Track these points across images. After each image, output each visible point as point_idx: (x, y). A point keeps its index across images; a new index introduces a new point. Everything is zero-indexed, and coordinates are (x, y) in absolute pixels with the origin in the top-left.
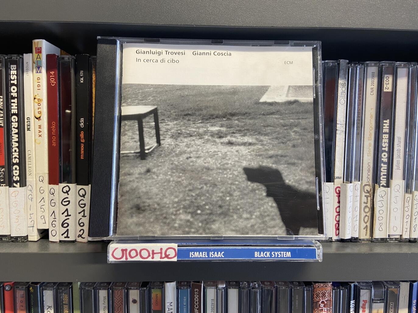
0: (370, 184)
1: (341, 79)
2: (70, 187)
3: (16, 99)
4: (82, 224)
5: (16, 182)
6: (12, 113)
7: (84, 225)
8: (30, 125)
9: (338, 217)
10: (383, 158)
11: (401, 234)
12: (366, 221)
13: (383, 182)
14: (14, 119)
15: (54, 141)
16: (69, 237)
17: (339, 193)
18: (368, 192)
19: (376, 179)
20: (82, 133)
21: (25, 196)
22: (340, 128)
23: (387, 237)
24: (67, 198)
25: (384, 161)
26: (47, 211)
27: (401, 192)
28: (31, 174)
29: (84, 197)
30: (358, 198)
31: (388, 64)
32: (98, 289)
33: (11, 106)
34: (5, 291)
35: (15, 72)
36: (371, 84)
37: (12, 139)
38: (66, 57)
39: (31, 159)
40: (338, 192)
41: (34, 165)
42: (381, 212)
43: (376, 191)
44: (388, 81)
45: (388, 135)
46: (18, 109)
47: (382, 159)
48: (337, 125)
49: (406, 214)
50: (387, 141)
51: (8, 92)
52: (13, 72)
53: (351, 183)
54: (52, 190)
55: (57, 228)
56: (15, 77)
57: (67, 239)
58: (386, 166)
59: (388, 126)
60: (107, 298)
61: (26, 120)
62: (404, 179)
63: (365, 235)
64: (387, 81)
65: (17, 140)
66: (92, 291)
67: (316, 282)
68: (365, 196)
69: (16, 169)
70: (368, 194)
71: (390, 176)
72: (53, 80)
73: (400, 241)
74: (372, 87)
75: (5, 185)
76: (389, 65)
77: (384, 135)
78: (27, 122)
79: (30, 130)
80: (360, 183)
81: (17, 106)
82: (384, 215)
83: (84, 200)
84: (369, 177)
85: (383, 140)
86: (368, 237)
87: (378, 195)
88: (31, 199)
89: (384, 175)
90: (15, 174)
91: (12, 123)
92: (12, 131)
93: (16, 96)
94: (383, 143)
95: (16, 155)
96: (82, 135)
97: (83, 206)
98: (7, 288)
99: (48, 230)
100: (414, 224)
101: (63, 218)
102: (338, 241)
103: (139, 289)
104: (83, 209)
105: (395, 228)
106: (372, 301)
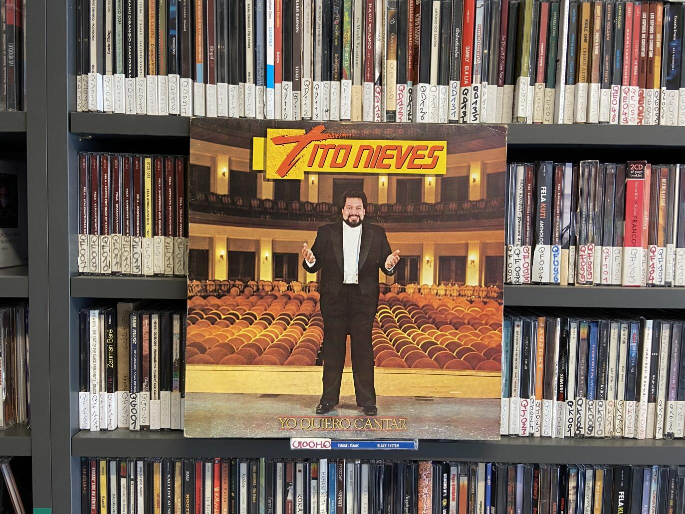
32: (276, 462)
34: (215, 464)
60: (282, 468)
66: (273, 463)
67: (420, 461)
98: (216, 462)
103: (303, 463)
106: (459, 476)
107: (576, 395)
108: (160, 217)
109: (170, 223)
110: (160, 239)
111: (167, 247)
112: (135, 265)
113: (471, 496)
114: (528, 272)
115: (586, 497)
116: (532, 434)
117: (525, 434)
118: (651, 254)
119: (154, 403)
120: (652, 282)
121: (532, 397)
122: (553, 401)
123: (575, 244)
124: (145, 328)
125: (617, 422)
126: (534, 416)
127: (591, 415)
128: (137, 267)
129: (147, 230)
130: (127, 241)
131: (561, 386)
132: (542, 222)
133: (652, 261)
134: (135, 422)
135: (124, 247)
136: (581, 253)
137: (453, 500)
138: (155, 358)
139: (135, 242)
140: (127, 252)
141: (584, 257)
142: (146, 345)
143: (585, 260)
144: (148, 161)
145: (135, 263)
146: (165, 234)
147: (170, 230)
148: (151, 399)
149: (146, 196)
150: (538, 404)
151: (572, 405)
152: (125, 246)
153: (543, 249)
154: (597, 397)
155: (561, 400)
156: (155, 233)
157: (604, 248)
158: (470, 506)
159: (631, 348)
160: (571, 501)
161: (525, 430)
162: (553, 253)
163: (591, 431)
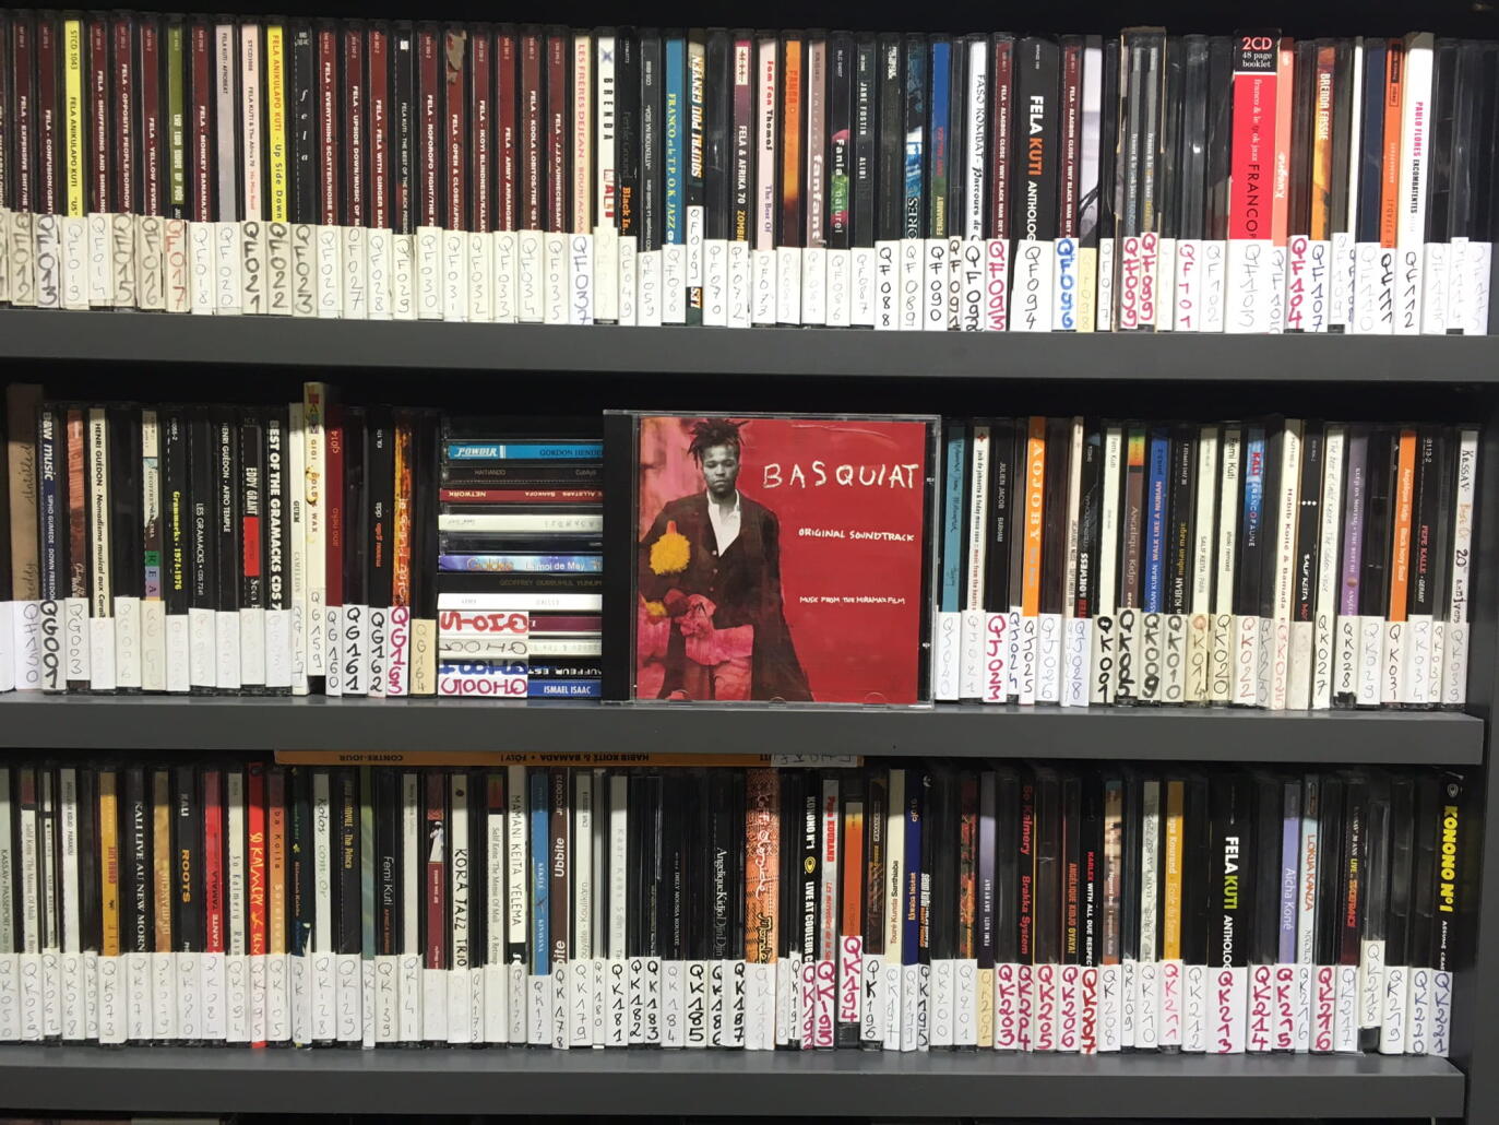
2: (360, 611)
3: (278, 473)
4: (377, 669)
5: (276, 602)
6: (272, 494)
7: (379, 672)
8: (299, 512)
14: (275, 503)
15: (335, 539)
16: (357, 689)
20: (380, 525)
24: (355, 627)
26: (323, 647)
28: (299, 588)
29: (381, 627)
33: (271, 484)
34: (251, 778)
35: (277, 432)
37: (271, 534)
38: (356, 409)
39: (299, 565)
41: (305, 575)
46: (281, 489)
51: (266, 462)
52: (274, 431)
54: (332, 616)
55: (339, 675)
56: (277, 439)
57: (354, 692)
61: (292, 506)
65: (279, 536)
69: (276, 581)
72: (335, 443)
75: (258, 606)
78: (295, 508)
79: (299, 521)
81: (280, 484)
83: (381, 631)
88: (299, 629)
90: (274, 590)
91: (272, 510)
92: (271, 522)
93: (278, 469)
95: (276, 559)
96: (378, 529)
97: (379, 640)
99: (324, 677)
101: (349, 657)
104: (379, 645)
106: (844, 800)
107: (1118, 603)
108: (102, 168)
109: (126, 180)
110: (103, 220)
111: (120, 240)
112: (45, 284)
113: (873, 849)
114: (1001, 304)
115: (1145, 849)
116: (1014, 700)
117: (997, 697)
118: (1294, 257)
119: (101, 624)
120: (1297, 324)
121: (1013, 609)
122: (1064, 617)
123: (1112, 235)
124: (75, 443)
125: (1216, 667)
126: (1020, 655)
127: (1152, 649)
128: (50, 291)
129: (71, 199)
130: (23, 226)
131: (1083, 582)
132: (1033, 185)
133: (1296, 273)
134: (54, 672)
135: (17, 241)
136: (1126, 256)
137: (830, 859)
138: (99, 516)
139: (43, 227)
140: (23, 254)
141: (1133, 265)
142: (76, 483)
143: (1135, 273)
144: (72, 29)
145: (44, 280)
146: (115, 206)
147: (127, 197)
148: (91, 615)
149: (69, 113)
150: (1030, 625)
151: (1110, 626)
152: (19, 238)
153: (1035, 252)
154: (1168, 607)
155: (1082, 616)
156: (90, 206)
157: (1182, 242)
158: (870, 872)
159: (1247, 487)
160: (1111, 859)
161: (999, 688)
162: (1059, 258)
163: (1153, 688)
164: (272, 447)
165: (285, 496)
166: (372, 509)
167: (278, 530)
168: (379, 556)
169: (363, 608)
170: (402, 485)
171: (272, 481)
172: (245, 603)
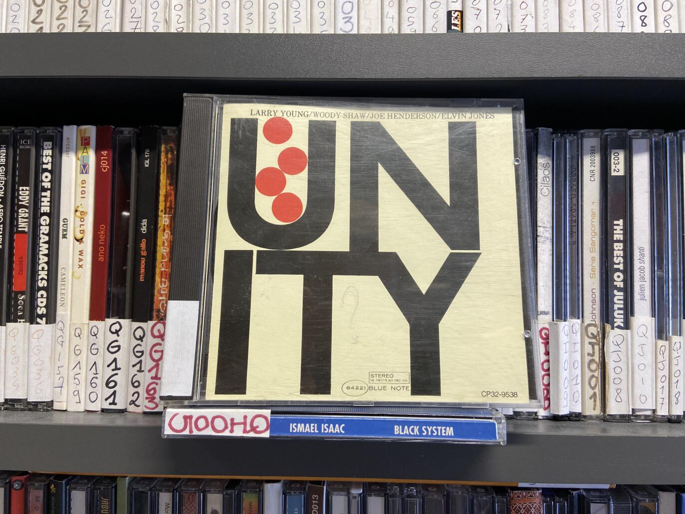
0: (597, 323)
1: (542, 158)
2: (122, 325)
3: (49, 192)
4: (136, 384)
5: (41, 316)
6: (42, 212)
7: (139, 387)
8: (66, 230)
9: (546, 378)
10: (616, 281)
11: (654, 408)
12: (593, 385)
13: (619, 321)
14: (44, 220)
15: (101, 254)
16: (116, 404)
17: (547, 338)
18: (594, 337)
19: (606, 316)
20: (144, 241)
21: (54, 338)
22: (543, 233)
23: (631, 413)
24: (117, 341)
25: (618, 286)
27: (650, 337)
28: (64, 304)
29: (142, 341)
30: (578, 347)
31: (615, 133)
32: (157, 490)
33: (41, 202)
34: (13, 491)
35: (50, 152)
36: (591, 165)
37: (40, 251)
38: (126, 130)
39: (64, 281)
40: (544, 336)
41: (70, 289)
42: (618, 370)
43: (606, 335)
44: (617, 159)
45: (621, 244)
46: (50, 206)
47: (615, 283)
48: (538, 228)
49: (660, 374)
50: (621, 253)
51: (38, 181)
52: (47, 152)
53: (565, 321)
54: (95, 330)
55: (98, 390)
56: (50, 159)
57: (113, 407)
58: (622, 293)
59: (621, 230)
60: (171, 506)
61: (61, 223)
62: (653, 315)
63: (592, 410)
64: (615, 159)
65: (46, 252)
66: (147, 493)
67: (513, 489)
68: (590, 343)
69: (42, 296)
70: (594, 341)
71: (629, 310)
72: (105, 163)
73: (654, 419)
74: (593, 168)
75: (24, 320)
76: (618, 134)
77: (615, 244)
78: (63, 225)
79: (66, 238)
80: (579, 321)
81: (50, 202)
82: (623, 376)
83: (141, 346)
84: (594, 312)
85: (615, 253)
86: (598, 412)
87: (611, 342)
88: (61, 343)
89: (619, 309)
90: (40, 304)
91: (41, 227)
92: (40, 238)
93: (49, 187)
94: (615, 258)
95: (43, 274)
96: (143, 245)
97: (139, 354)
98: (16, 486)
100: (674, 391)
101: (109, 372)
102: (547, 418)
103: (222, 493)
104: (139, 360)
105: (643, 399)
164: (45, 166)
165: (54, 214)
166: (138, 226)
167: (47, 246)
168: (143, 271)
169: (125, 322)
170: (166, 201)
171: (43, 199)
172: (12, 317)
